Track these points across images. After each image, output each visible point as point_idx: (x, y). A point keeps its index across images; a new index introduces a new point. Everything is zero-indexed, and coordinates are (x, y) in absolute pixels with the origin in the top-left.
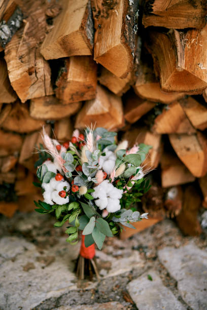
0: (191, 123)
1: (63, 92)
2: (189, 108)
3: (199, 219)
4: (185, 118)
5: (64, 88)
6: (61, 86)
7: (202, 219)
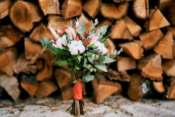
0: (130, 32)
1: (65, 11)
2: (128, 23)
3: (140, 88)
4: (127, 29)
5: (66, 8)
6: (65, 8)
7: (142, 88)
